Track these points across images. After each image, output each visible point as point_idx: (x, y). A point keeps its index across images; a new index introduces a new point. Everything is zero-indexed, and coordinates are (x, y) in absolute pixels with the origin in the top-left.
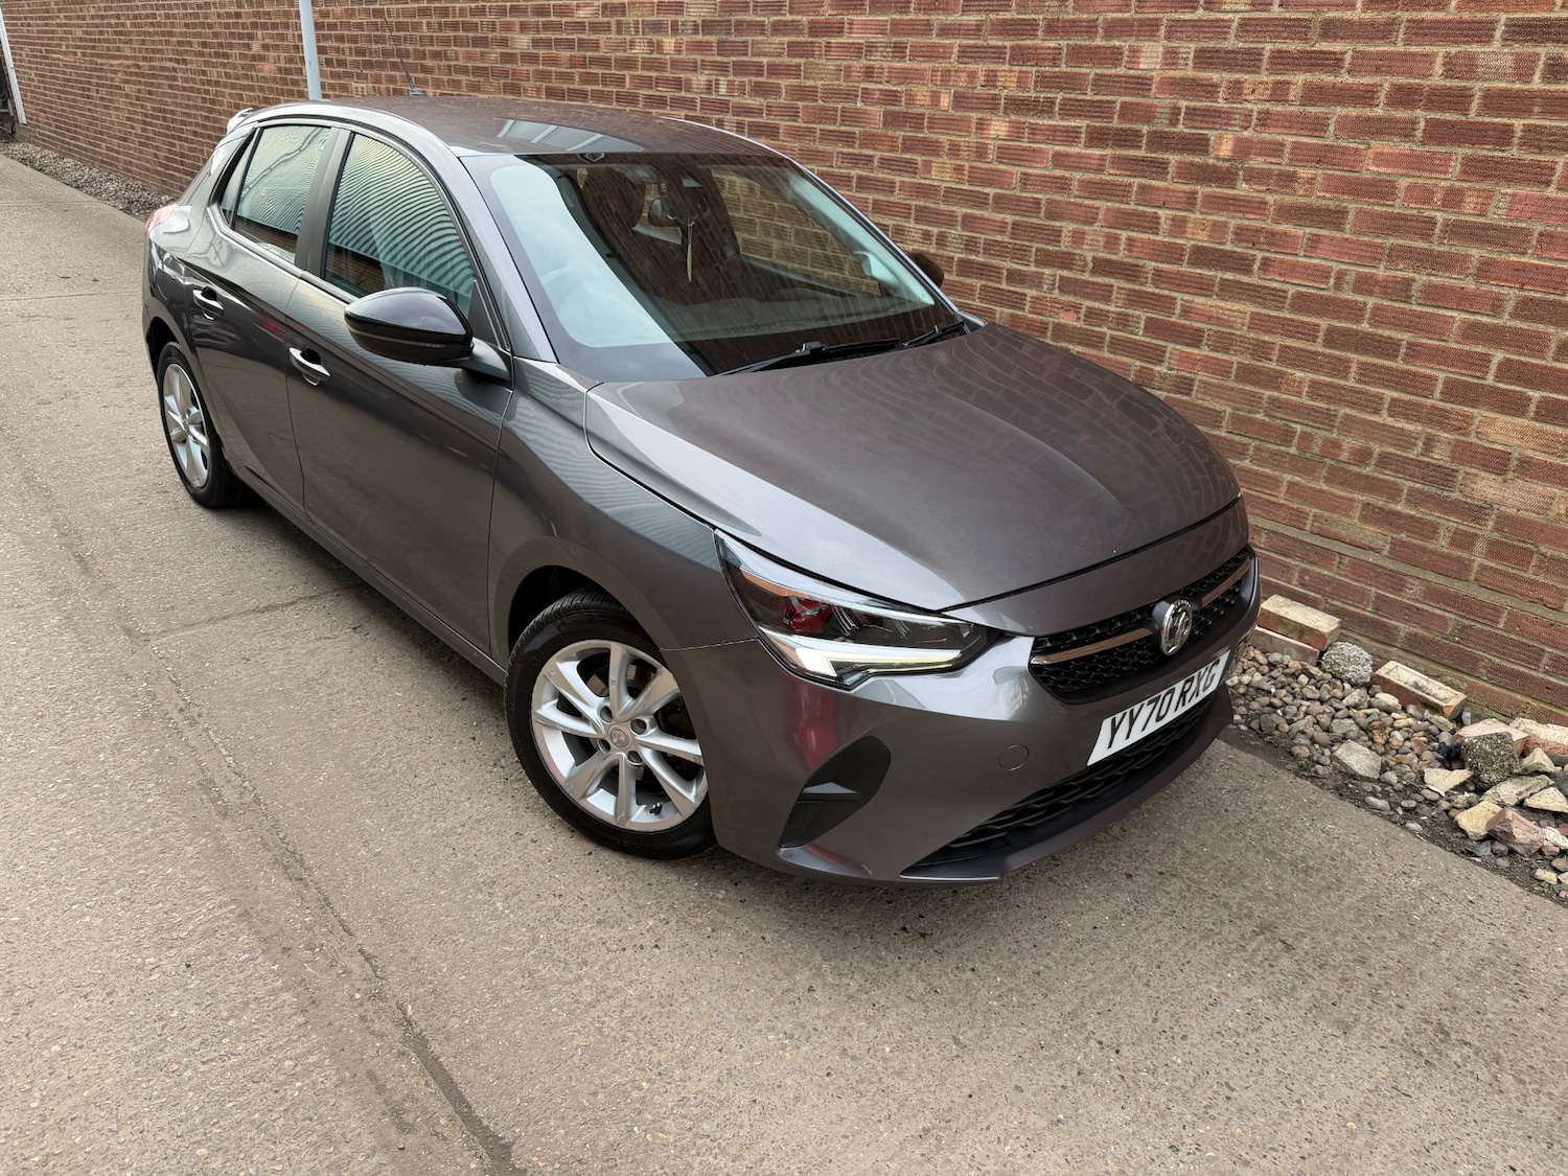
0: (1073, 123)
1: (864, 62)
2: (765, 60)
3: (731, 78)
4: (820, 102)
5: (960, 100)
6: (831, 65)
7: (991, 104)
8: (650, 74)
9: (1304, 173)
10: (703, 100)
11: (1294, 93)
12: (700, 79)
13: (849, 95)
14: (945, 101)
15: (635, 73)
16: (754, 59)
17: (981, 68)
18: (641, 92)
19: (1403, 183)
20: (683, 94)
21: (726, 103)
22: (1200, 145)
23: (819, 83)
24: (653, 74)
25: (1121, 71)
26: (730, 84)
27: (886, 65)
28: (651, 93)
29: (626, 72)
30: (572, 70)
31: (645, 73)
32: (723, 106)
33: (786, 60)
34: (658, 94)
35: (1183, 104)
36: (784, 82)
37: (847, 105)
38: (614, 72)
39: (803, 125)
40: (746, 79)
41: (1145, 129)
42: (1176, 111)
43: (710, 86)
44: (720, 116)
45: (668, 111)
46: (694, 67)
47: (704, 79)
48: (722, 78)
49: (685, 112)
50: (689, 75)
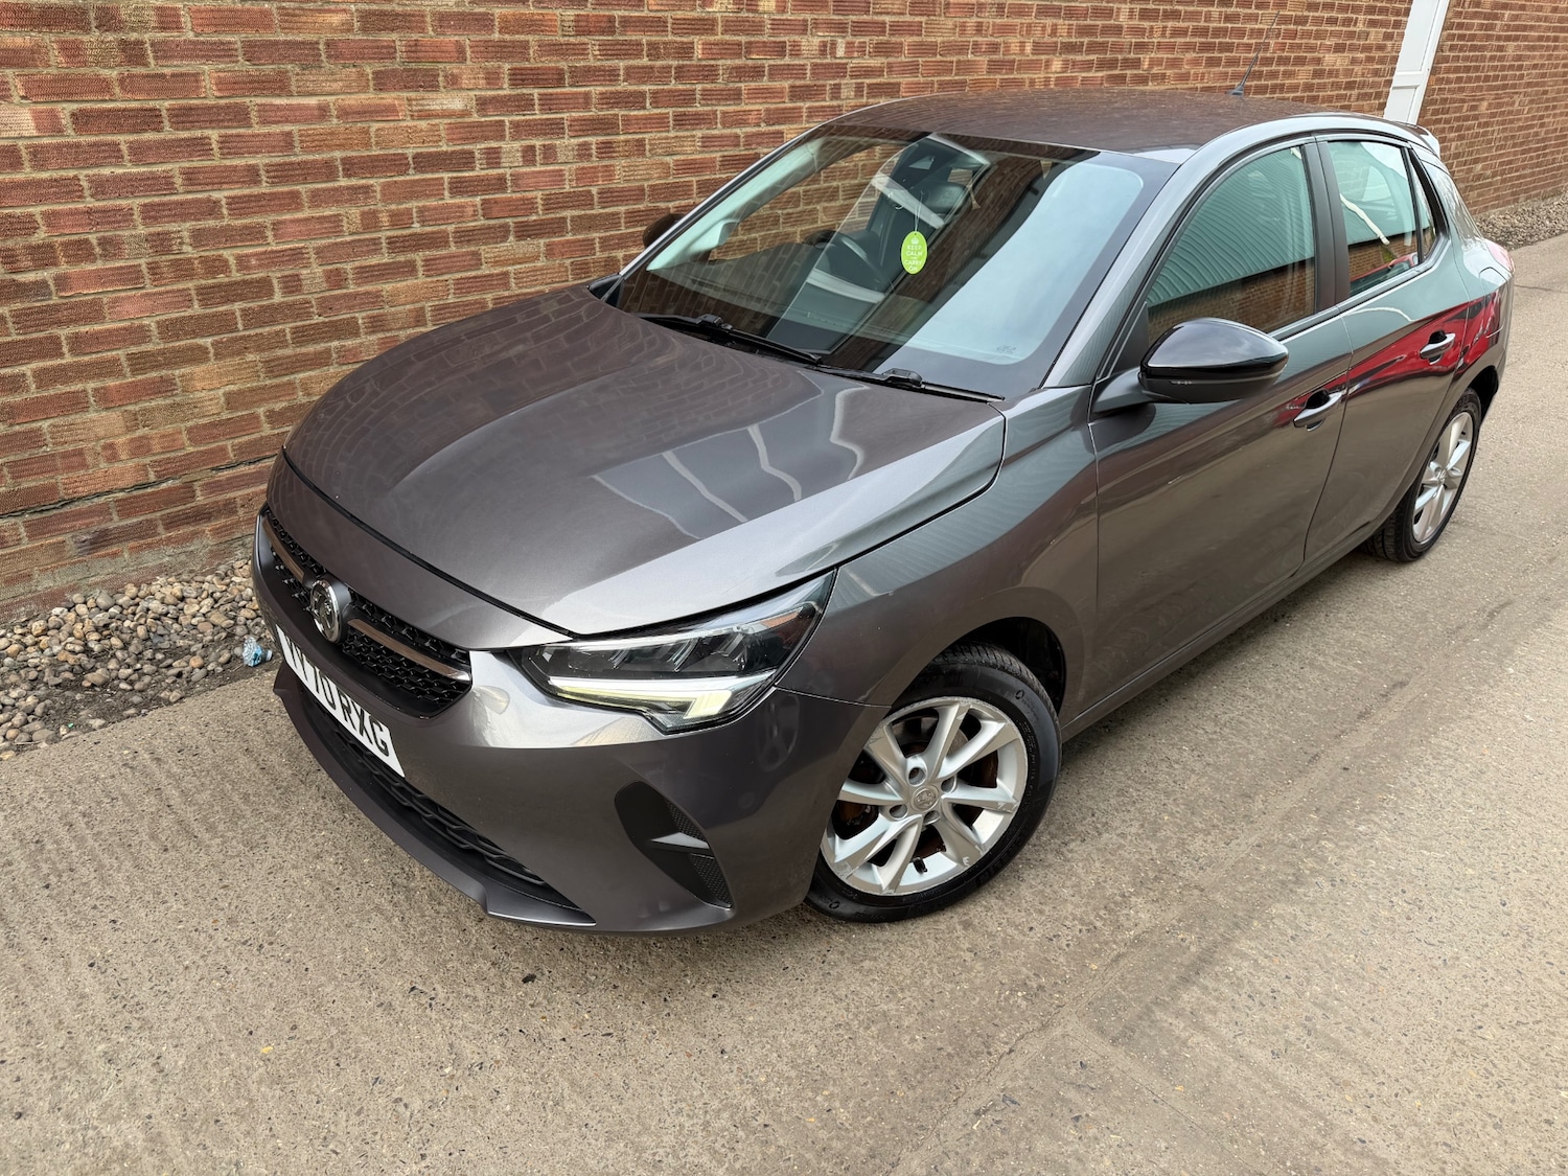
0: (1091, 57)
1: (974, 19)
2: (887, 19)
3: (850, 38)
4: (939, 58)
5: (1038, 48)
6: (950, 23)
7: (1052, 49)
8: (739, 38)
9: (1168, 72)
10: (814, 67)
11: (1168, 33)
12: (811, 43)
13: (961, 49)
14: (1028, 48)
15: (712, 38)
16: (876, 18)
17: (1049, 21)
18: (720, 62)
19: (1192, 72)
20: (787, 60)
21: (844, 67)
22: (1136, 63)
24: (743, 39)
25: (1112, 22)
26: (850, 45)
27: (991, 21)
28: (738, 62)
29: (696, 39)
30: (584, 39)
31: (727, 37)
32: (840, 70)
33: (908, 18)
34: (750, 62)
35: (1134, 40)
36: (908, 40)
37: (961, 58)
38: (671, 38)
39: (922, 80)
40: (866, 39)
41: (1120, 57)
42: (1131, 45)
43: (823, 50)
44: (837, 82)
45: (765, 82)
46: (803, 28)
47: (816, 41)
48: (840, 40)
49: (790, 82)
50: (797, 38)
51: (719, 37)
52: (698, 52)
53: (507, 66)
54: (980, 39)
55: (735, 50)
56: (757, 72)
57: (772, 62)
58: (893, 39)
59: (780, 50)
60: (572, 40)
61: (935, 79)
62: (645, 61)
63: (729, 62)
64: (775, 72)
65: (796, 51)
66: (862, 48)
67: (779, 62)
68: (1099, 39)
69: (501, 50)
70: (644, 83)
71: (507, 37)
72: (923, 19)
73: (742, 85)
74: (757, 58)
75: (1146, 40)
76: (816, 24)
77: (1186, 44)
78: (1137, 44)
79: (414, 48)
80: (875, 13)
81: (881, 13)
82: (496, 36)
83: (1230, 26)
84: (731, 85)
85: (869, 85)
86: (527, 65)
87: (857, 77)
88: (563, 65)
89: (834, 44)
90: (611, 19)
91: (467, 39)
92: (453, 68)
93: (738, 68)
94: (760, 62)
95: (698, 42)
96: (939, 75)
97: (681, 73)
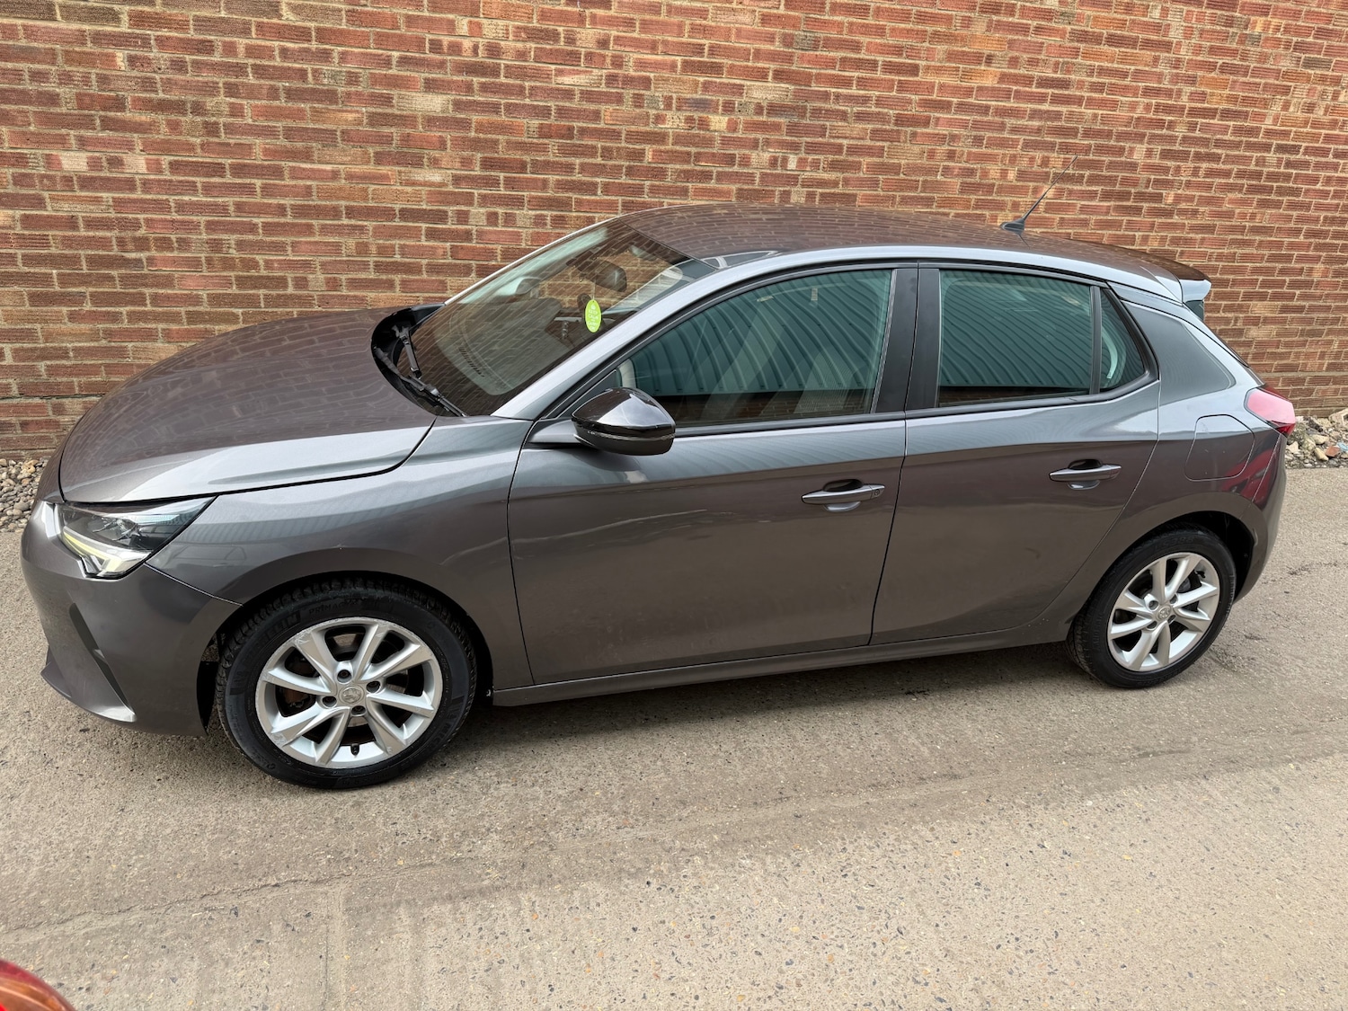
0: (1094, 188)
1: (946, 147)
2: (845, 142)
3: (803, 155)
4: (902, 176)
5: (1022, 175)
6: (916, 149)
7: (1044, 177)
8: (689, 149)
9: (1202, 209)
10: (764, 176)
11: (1201, 173)
12: (760, 158)
13: (932, 171)
14: (1012, 175)
15: (662, 148)
16: (832, 140)
17: (1039, 155)
18: (669, 166)
19: (1237, 211)
20: (736, 168)
21: (796, 178)
22: (1158, 198)
23: (903, 162)
24: (693, 150)
25: (1123, 159)
26: (802, 161)
27: (966, 150)
28: (686, 167)
29: (647, 147)
30: (546, 141)
31: (677, 148)
32: (792, 180)
33: (868, 142)
34: (698, 168)
35: (1153, 177)
36: (866, 161)
37: (929, 178)
38: (623, 144)
39: (882, 193)
40: (821, 157)
41: (1133, 191)
42: (1149, 180)
43: (773, 162)
44: (787, 189)
45: (712, 184)
46: (755, 145)
47: (766, 156)
48: (792, 156)
49: (738, 186)
50: (747, 152)
51: (670, 147)
52: (649, 156)
53: (479, 155)
54: (951, 164)
55: (685, 158)
56: (706, 176)
57: (720, 169)
58: (851, 159)
59: (730, 160)
60: (535, 141)
61: (898, 194)
62: (599, 160)
63: (678, 166)
64: (721, 177)
65: (745, 161)
66: (816, 165)
67: (727, 169)
68: (1105, 173)
69: (476, 144)
70: (597, 176)
71: (481, 135)
72: (886, 144)
73: (690, 185)
74: (704, 165)
75: (1170, 177)
76: (767, 143)
77: (1227, 184)
78: (1156, 181)
79: (406, 139)
80: (831, 137)
81: (838, 137)
82: (473, 134)
83: (1294, 172)
84: (679, 184)
85: (822, 194)
86: (496, 155)
87: (808, 186)
88: (527, 158)
89: (785, 160)
90: (571, 129)
91: (448, 136)
92: (436, 154)
93: (685, 172)
94: (708, 169)
95: (649, 151)
96: (901, 190)
97: (630, 172)
